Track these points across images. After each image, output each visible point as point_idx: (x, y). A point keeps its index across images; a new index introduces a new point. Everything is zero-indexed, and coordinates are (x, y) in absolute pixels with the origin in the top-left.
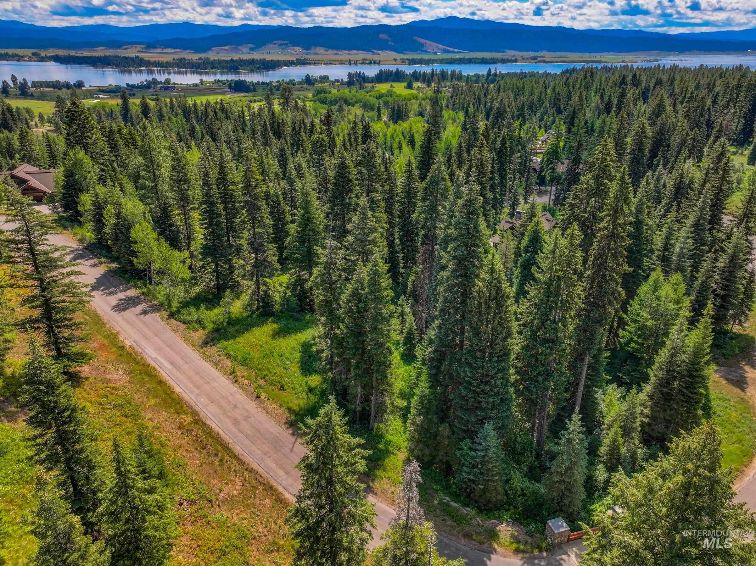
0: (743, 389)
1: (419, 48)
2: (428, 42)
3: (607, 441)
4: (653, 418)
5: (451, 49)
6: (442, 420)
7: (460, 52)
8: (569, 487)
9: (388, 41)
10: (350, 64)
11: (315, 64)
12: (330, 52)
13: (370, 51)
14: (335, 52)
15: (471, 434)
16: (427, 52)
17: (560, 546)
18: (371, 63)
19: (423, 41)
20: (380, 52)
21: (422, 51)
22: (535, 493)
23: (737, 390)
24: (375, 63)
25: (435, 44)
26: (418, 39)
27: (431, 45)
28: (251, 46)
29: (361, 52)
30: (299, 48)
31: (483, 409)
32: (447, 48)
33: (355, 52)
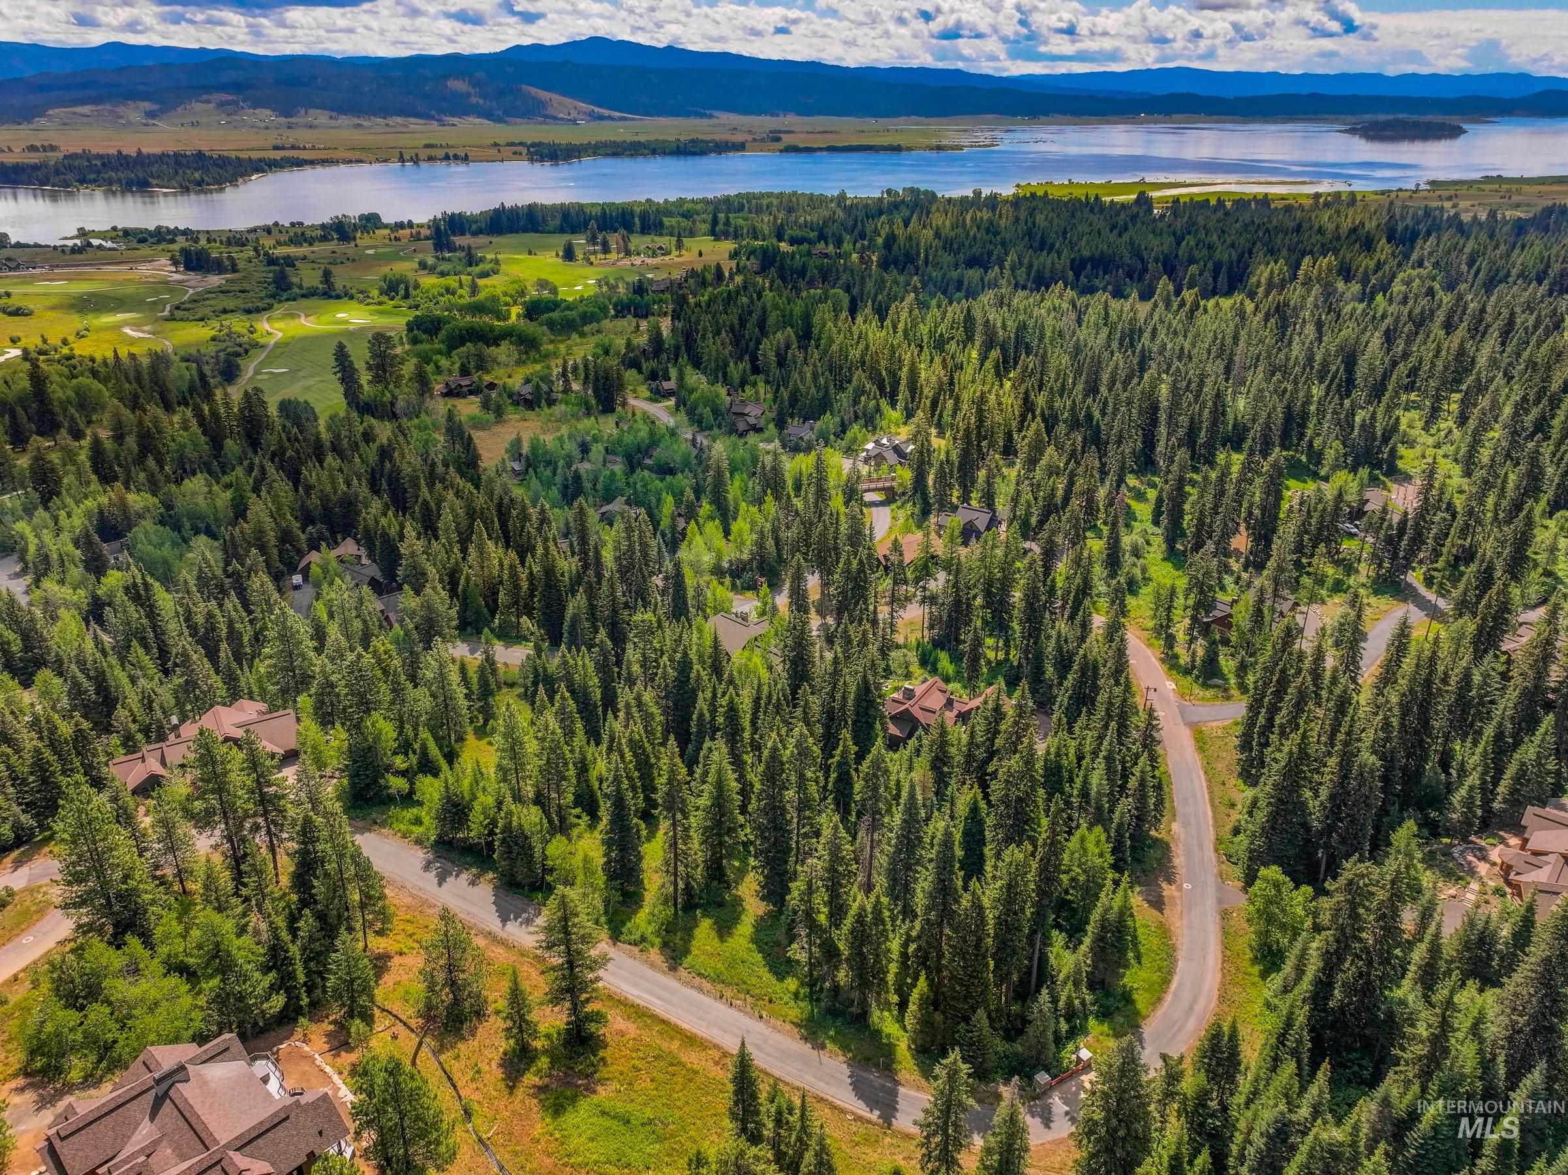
0: (1161, 911)
1: (535, 111)
2: (555, 96)
3: (1063, 998)
4: (1095, 966)
5: (606, 112)
6: (936, 1009)
7: (625, 119)
8: (1044, 1046)
9: (469, 95)
10: (402, 160)
11: (324, 162)
12: (344, 120)
13: (432, 118)
14: (356, 121)
15: (967, 1019)
16: (555, 118)
17: (1045, 1093)
18: (447, 158)
19: (544, 95)
20: (455, 120)
21: (546, 117)
22: (1016, 1054)
23: (1155, 913)
24: (456, 157)
25: (568, 101)
26: (534, 91)
27: (561, 104)
28: (147, 106)
29: (412, 120)
30: (268, 112)
31: (973, 998)
32: (596, 109)
33: (399, 120)
